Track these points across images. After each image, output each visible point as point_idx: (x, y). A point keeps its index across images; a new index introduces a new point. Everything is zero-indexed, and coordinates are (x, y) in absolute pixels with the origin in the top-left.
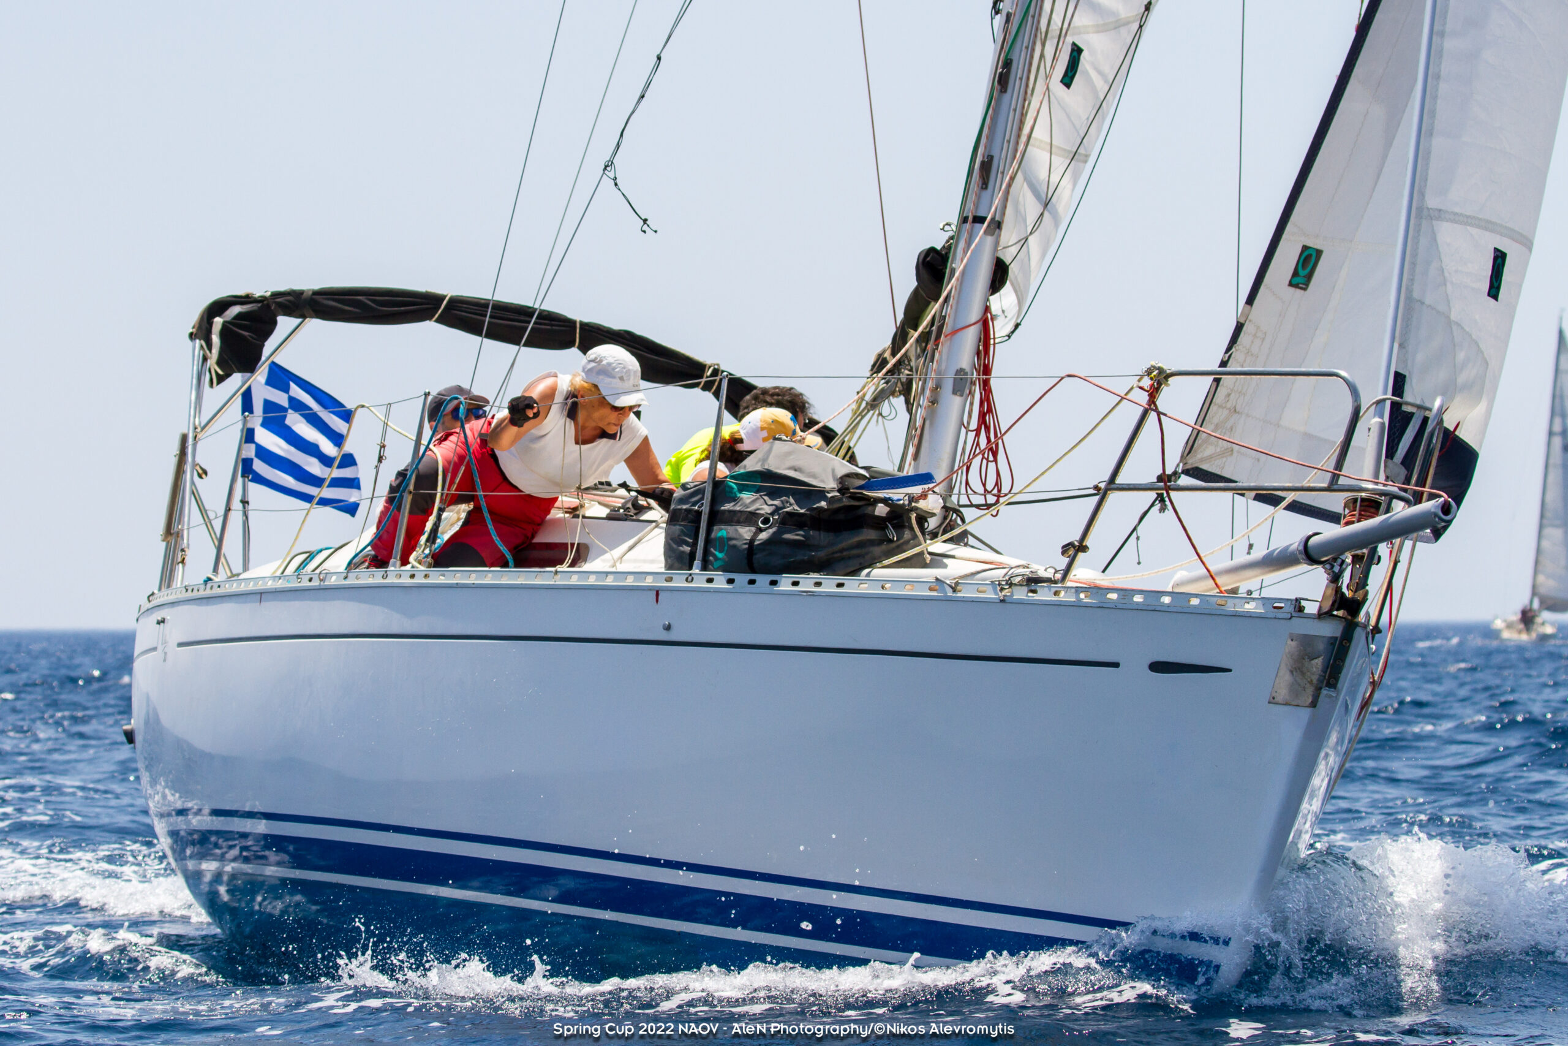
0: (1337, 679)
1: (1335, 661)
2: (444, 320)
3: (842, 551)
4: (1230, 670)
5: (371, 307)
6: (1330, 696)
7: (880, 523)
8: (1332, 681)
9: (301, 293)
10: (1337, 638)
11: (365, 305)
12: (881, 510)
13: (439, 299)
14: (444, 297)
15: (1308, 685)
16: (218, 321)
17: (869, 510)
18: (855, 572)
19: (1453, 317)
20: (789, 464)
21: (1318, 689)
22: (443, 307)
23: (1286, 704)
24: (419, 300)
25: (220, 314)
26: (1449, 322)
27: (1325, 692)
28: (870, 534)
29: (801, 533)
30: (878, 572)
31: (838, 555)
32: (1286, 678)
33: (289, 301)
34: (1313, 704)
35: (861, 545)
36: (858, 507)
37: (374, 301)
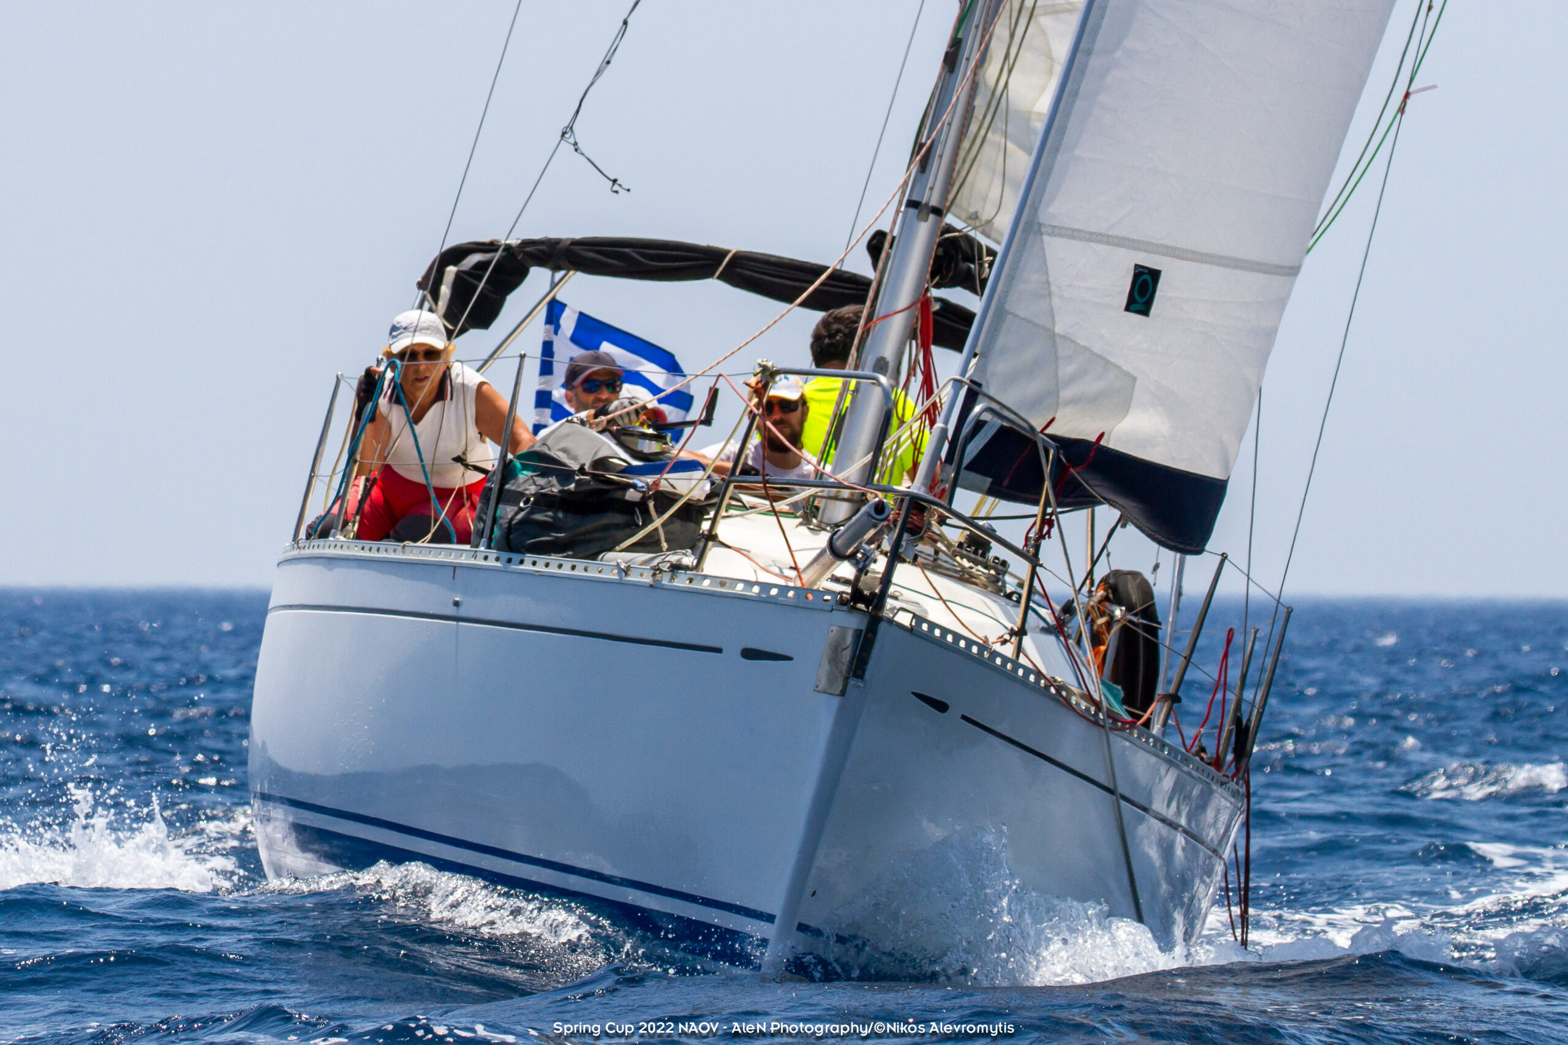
0: (864, 671)
1: (861, 651)
2: (726, 277)
3: (584, 534)
4: (789, 658)
5: (640, 262)
6: (858, 687)
7: (629, 508)
8: (859, 672)
9: (558, 242)
10: (862, 631)
11: (633, 259)
12: (632, 495)
13: (722, 254)
14: (727, 252)
15: (839, 675)
16: (451, 270)
17: (618, 494)
18: (593, 556)
19: (1058, 329)
20: (562, 445)
21: (846, 679)
22: (724, 263)
23: (825, 692)
24: (696, 255)
25: (455, 264)
26: (1052, 336)
27: (852, 682)
28: (618, 518)
29: (550, 513)
30: (611, 556)
31: (582, 537)
32: (826, 667)
33: (540, 251)
34: (843, 693)
35: (606, 528)
36: (608, 491)
37: (639, 253)
